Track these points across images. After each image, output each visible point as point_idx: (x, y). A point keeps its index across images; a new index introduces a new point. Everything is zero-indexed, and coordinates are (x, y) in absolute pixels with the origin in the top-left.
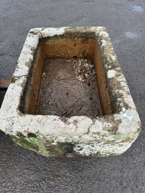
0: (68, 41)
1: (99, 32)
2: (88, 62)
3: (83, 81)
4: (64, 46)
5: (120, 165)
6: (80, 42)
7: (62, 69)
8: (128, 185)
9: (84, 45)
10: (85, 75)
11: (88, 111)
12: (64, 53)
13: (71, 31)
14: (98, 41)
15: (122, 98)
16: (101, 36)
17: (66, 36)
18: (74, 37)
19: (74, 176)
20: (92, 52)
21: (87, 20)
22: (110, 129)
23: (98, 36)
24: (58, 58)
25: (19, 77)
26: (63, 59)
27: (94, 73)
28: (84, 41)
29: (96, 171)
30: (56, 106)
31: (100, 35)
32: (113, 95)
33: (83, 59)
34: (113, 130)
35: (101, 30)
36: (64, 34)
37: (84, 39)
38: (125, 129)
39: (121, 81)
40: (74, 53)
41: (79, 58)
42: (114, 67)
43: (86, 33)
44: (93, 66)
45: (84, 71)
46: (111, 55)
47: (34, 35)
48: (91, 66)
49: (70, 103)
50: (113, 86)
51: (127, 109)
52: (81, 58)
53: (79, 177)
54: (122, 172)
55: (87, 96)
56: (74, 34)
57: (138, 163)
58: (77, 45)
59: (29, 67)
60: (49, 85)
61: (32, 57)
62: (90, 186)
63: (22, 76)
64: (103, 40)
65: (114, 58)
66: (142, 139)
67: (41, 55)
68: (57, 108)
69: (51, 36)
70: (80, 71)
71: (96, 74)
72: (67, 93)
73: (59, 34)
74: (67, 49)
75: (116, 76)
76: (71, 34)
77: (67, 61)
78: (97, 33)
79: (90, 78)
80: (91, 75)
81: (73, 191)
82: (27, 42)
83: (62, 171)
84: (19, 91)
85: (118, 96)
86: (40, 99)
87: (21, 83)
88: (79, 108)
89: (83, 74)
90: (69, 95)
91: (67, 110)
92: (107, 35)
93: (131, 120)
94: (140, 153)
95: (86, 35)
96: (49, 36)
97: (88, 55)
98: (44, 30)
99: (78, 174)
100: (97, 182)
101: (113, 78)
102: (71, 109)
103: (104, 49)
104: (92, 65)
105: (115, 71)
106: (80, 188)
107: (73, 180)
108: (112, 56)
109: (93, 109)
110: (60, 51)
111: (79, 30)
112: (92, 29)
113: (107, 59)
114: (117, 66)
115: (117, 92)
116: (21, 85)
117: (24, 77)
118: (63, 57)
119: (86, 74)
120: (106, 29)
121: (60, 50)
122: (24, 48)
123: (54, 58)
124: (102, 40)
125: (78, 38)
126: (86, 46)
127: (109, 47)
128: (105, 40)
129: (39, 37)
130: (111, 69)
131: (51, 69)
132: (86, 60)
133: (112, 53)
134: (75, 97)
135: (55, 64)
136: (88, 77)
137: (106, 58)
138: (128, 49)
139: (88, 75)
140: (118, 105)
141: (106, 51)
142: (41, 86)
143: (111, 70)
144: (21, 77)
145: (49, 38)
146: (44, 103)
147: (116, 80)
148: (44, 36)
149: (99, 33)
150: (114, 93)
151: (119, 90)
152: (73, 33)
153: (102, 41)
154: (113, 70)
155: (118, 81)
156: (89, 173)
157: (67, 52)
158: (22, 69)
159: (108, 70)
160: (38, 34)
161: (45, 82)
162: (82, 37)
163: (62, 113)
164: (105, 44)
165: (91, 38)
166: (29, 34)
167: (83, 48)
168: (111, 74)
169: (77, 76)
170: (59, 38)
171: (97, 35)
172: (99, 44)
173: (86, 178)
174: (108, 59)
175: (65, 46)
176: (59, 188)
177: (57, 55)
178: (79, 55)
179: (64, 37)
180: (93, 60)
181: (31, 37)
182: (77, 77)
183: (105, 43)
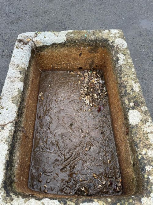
0: (71, 50)
1: (114, 38)
2: (97, 76)
3: (91, 105)
4: (65, 56)
6: (87, 52)
7: (64, 87)
9: (92, 55)
10: (93, 95)
11: (99, 153)
12: (66, 64)
13: (75, 38)
14: (113, 53)
16: (117, 47)
17: (69, 44)
18: (79, 46)
20: (103, 62)
21: (93, 3)
23: (113, 46)
24: (59, 70)
25: (3, 126)
26: (65, 71)
27: (106, 93)
28: (92, 50)
30: (57, 145)
31: (115, 44)
32: (139, 158)
33: (90, 72)
35: (117, 35)
36: (65, 42)
37: (93, 47)
39: (149, 133)
40: (78, 64)
41: (85, 69)
42: (138, 105)
43: (96, 40)
44: (104, 81)
45: (92, 89)
46: (133, 82)
47: (24, 45)
48: (101, 82)
49: (75, 141)
50: (138, 142)
52: (88, 70)
55: (97, 128)
56: (79, 42)
58: (82, 55)
59: (18, 104)
60: (48, 112)
61: (21, 85)
63: (8, 124)
64: (120, 53)
65: (137, 87)
67: (36, 70)
68: (59, 148)
69: (48, 45)
70: (87, 90)
71: (107, 95)
72: (71, 125)
73: (59, 43)
74: (70, 59)
75: (141, 123)
76: (75, 42)
77: (70, 74)
78: (111, 42)
79: (100, 101)
80: (102, 96)
82: (15, 58)
84: (3, 152)
85: (146, 162)
86: (35, 135)
87: (6, 137)
88: (87, 149)
89: (91, 94)
90: (73, 127)
91: (71, 152)
92: (125, 45)
95: (96, 43)
96: (45, 44)
97: (97, 66)
98: (38, 36)
101: (137, 126)
102: (77, 150)
103: (121, 70)
104: (102, 80)
105: (139, 114)
108: (133, 85)
109: (106, 149)
110: (60, 62)
111: (86, 35)
112: (105, 34)
113: (127, 89)
114: (142, 103)
115: (145, 154)
116: (6, 141)
117: (9, 125)
118: (65, 68)
119: (95, 95)
120: (123, 33)
121: (60, 60)
122: (10, 69)
123: (53, 70)
124: (118, 53)
125: (85, 46)
126: (95, 56)
127: (129, 68)
128: (123, 54)
129: (30, 48)
130: (133, 108)
131: (49, 86)
132: (94, 72)
133: (134, 79)
134: (81, 130)
135: (54, 78)
136: (98, 98)
137: (125, 87)
138: (144, 45)
139: (97, 96)
140: (147, 178)
141: (125, 73)
142: (37, 115)
143: (134, 111)
144: (6, 125)
145: (45, 47)
146: (41, 141)
147: (142, 129)
148: (38, 45)
149: (114, 42)
150: (140, 154)
151: (148, 151)
152: (78, 40)
153: (118, 55)
154: (137, 111)
155: (145, 132)
157: (70, 63)
158: (7, 110)
159: (129, 109)
160: (30, 44)
161: (42, 107)
162: (89, 45)
163: (65, 157)
164: (124, 62)
165: (102, 46)
166: (17, 43)
167: (91, 58)
168: (134, 117)
169: (83, 97)
170: (59, 47)
171: (111, 44)
172: (115, 59)
174: (129, 89)
175: (67, 56)
177: (57, 66)
178: (85, 66)
179: (65, 46)
180: (103, 73)
181: (20, 49)
182: (83, 99)
183: (124, 59)
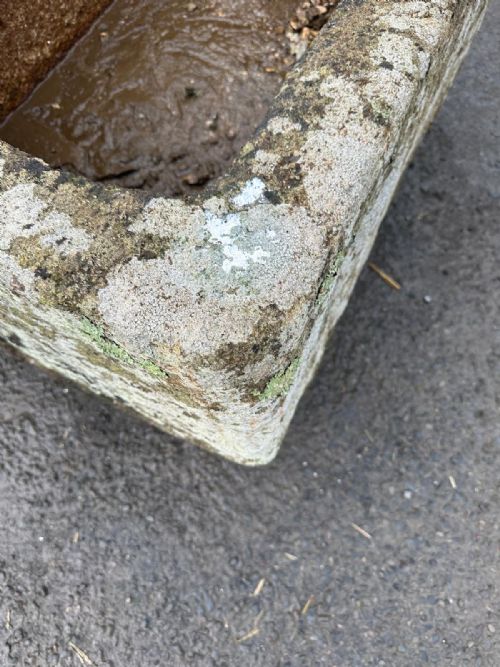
5: (288, 508)
8: (269, 599)
15: (305, 127)
19: (84, 452)
22: (51, 265)
29: (177, 477)
34: (64, 278)
38: (137, 308)
51: (271, 197)
53: (99, 466)
54: (279, 541)
57: (373, 545)
62: (119, 519)
66: (471, 462)
81: (50, 498)
83: (54, 410)
85: (290, 105)
93: (234, 270)
94: (417, 512)
99: (102, 451)
100: (150, 519)
106: (79, 505)
107: (72, 463)
115: (309, 83)
147: (375, 16)
150: (290, 81)
151: (329, 78)
155: (377, 24)
156: (141, 471)
173: (121, 483)
176: (11, 463)
